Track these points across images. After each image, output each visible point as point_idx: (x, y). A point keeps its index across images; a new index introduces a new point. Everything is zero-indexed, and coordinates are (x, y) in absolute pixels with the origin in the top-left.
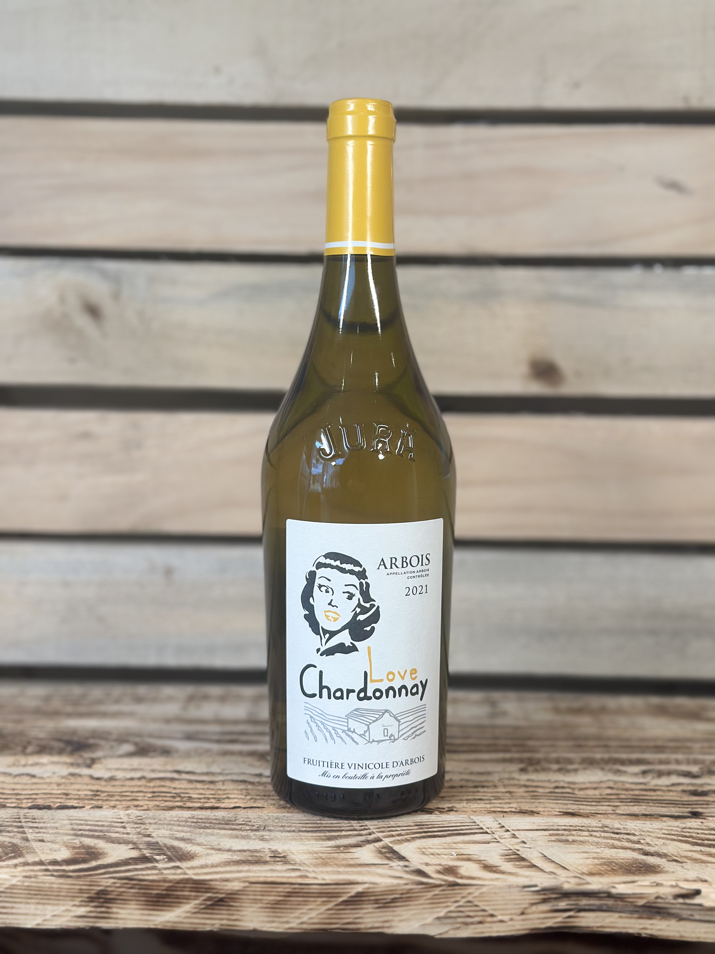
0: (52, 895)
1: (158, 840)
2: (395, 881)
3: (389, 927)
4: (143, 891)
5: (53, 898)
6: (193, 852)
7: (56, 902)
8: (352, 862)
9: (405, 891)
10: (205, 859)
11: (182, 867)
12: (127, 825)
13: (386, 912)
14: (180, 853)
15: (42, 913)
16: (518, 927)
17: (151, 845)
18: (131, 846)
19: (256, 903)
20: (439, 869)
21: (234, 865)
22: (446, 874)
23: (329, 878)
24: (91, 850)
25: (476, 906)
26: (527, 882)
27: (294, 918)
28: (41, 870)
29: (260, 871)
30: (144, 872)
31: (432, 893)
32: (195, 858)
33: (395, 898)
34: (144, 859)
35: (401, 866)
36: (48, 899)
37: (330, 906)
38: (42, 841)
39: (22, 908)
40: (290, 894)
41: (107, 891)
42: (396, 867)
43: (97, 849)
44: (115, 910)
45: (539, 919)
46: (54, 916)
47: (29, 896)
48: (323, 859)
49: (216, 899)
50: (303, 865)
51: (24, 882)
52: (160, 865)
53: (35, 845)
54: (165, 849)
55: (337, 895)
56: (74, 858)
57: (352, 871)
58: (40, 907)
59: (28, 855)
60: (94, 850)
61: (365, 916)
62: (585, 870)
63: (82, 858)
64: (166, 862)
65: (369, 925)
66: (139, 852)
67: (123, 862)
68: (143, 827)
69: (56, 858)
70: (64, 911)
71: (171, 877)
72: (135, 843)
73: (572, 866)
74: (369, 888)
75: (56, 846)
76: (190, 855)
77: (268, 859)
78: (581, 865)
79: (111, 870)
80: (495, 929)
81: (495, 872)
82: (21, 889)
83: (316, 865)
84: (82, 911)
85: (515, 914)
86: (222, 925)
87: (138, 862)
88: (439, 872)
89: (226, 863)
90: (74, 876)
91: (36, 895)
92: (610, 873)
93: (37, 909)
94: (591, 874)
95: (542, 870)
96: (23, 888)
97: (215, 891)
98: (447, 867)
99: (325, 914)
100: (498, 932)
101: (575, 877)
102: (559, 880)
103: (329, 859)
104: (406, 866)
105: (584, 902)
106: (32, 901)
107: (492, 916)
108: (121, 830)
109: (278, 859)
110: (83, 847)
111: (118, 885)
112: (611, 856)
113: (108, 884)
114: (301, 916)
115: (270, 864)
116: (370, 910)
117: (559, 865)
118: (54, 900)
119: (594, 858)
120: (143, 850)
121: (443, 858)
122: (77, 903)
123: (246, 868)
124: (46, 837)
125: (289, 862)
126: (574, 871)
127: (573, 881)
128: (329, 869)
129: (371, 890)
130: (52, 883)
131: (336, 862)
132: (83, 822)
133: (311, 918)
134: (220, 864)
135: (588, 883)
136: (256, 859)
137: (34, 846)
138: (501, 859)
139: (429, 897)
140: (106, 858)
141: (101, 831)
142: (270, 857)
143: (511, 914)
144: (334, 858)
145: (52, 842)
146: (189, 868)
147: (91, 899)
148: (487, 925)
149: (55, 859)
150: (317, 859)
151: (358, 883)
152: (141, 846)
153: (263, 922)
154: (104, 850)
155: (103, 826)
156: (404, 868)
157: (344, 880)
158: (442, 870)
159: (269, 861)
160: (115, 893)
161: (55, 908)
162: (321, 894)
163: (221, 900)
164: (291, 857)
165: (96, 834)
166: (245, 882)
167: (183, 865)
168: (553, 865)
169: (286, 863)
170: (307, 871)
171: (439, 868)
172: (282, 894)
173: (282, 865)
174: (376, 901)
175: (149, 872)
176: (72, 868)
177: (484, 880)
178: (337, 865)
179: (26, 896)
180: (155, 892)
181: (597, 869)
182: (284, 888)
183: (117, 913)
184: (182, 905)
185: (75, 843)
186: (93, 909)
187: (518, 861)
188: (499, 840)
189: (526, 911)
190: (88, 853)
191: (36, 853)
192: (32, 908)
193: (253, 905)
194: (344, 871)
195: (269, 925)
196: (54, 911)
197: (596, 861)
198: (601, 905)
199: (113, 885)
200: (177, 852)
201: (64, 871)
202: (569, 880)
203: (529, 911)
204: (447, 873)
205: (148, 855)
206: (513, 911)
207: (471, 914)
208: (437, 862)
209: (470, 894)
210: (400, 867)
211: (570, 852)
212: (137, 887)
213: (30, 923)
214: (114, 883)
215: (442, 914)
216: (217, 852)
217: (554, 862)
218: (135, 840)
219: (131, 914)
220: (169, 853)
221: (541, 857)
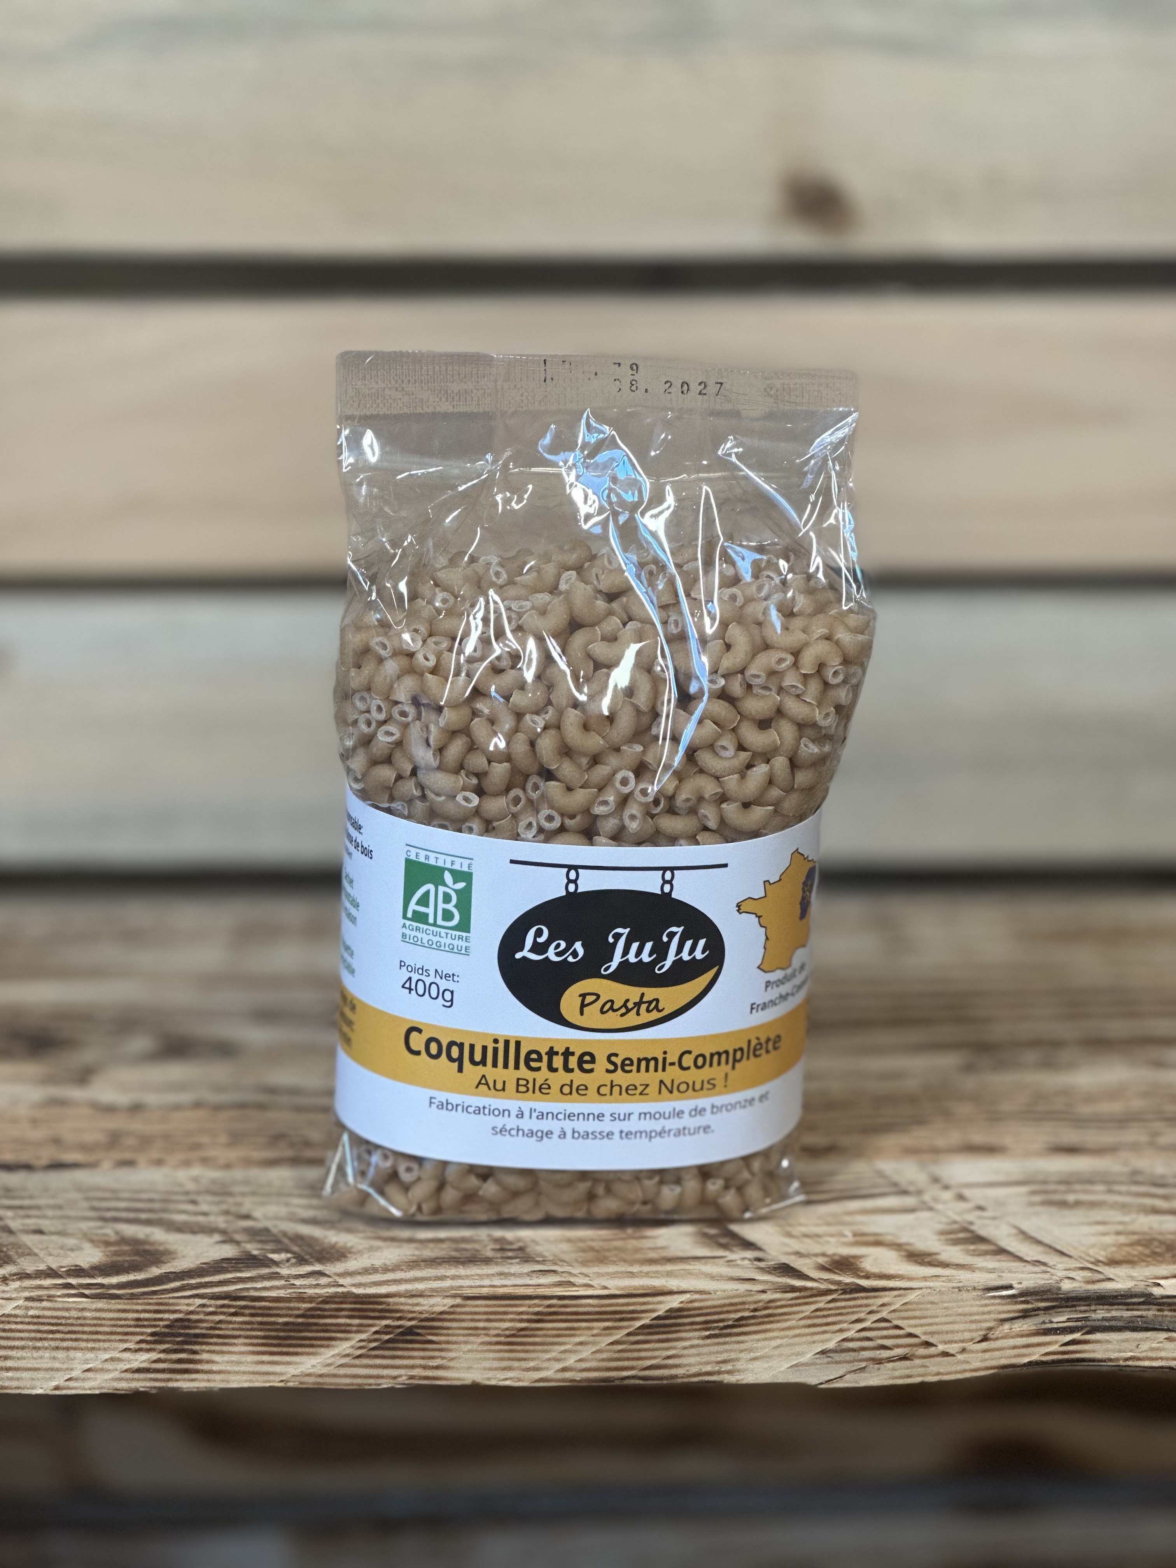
0: (83, 1333)
1: (269, 1224)
2: (743, 1287)
3: (729, 1372)
4: (259, 1319)
5: (85, 1337)
6: (341, 1244)
7: (90, 1345)
8: (652, 1255)
9: (760, 1304)
10: (369, 1258)
11: (327, 1272)
12: (199, 1198)
13: (725, 1343)
14: (317, 1248)
15: (65, 1366)
16: (977, 1364)
17: (256, 1234)
18: (217, 1237)
19: (478, 1335)
20: (823, 1264)
21: (426, 1267)
22: (837, 1271)
23: (616, 1285)
24: (141, 1248)
25: (897, 1327)
26: (992, 1280)
27: (549, 1360)
28: (56, 1287)
29: (481, 1276)
30: (259, 1285)
31: (813, 1307)
32: (349, 1256)
33: (742, 1318)
34: (249, 1261)
35: (750, 1260)
36: (76, 1340)
37: (618, 1335)
38: (40, 1232)
39: (28, 1358)
40: (540, 1318)
41: (189, 1320)
42: (739, 1262)
43: (152, 1244)
44: (205, 1356)
45: (1014, 1347)
46: (88, 1370)
47: (39, 1335)
48: (597, 1251)
49: (401, 1330)
50: (561, 1263)
51: (27, 1308)
52: (284, 1271)
53: (29, 1240)
54: (285, 1240)
55: (632, 1315)
56: (112, 1262)
57: (656, 1272)
58: (60, 1354)
59: (23, 1259)
60: (147, 1247)
61: (685, 1352)
62: (1102, 1256)
63: (127, 1261)
64: (293, 1265)
65: (694, 1370)
66: (236, 1247)
67: (210, 1268)
68: (231, 1200)
69: (78, 1264)
70: (106, 1360)
71: (311, 1292)
72: (223, 1232)
73: (1075, 1248)
74: (691, 1302)
75: (71, 1242)
76: (337, 1251)
77: (489, 1254)
78: (1093, 1246)
79: (193, 1281)
80: (934, 1369)
81: (931, 1264)
82: (22, 1323)
83: (584, 1263)
84: (142, 1359)
85: (972, 1340)
86: (411, 1377)
87: (241, 1265)
88: (823, 1268)
89: (411, 1264)
90: (123, 1295)
91: (52, 1332)
92: (1149, 1259)
93: (54, 1358)
94: (1113, 1262)
95: (1020, 1259)
96: (27, 1320)
97: (398, 1315)
98: (836, 1258)
99: (608, 1351)
100: (938, 1374)
101: (1082, 1269)
102: (1052, 1275)
103: (609, 1250)
104: (759, 1260)
105: (1100, 1314)
106: (46, 1344)
107: (928, 1344)
108: (190, 1207)
109: (510, 1254)
110: (123, 1240)
111: (211, 1309)
112: (1151, 1228)
113: (191, 1308)
114: (563, 1356)
115: (497, 1264)
116: (696, 1342)
117: (1050, 1247)
118: (87, 1340)
119: (1118, 1233)
120: (243, 1245)
121: (828, 1242)
122: (132, 1346)
123: (452, 1271)
124: (44, 1224)
125: (532, 1258)
126: (1081, 1257)
127: (1079, 1275)
128: (612, 1269)
129: (696, 1305)
130: (83, 1310)
131: (623, 1255)
132: (107, 1195)
133: (580, 1360)
134: (400, 1266)
135: (1110, 1279)
136: (467, 1254)
137: (29, 1244)
138: (940, 1240)
139: (807, 1314)
140: (176, 1260)
141: (151, 1211)
142: (493, 1250)
143: (963, 1341)
144: (616, 1249)
145: (59, 1233)
146: (340, 1275)
147: (158, 1338)
148: (917, 1362)
149: (76, 1266)
150: (584, 1251)
151: (671, 1293)
152: (238, 1237)
153: (490, 1369)
154: (169, 1247)
155: (151, 1200)
156: (755, 1263)
157: (642, 1287)
158: (830, 1265)
159: (493, 1258)
160: (205, 1325)
161: (90, 1355)
162: (600, 1316)
163: (410, 1331)
164: (533, 1249)
165: (144, 1216)
166: (454, 1296)
167: (328, 1268)
168: (1040, 1248)
169: (526, 1261)
170: (570, 1273)
171: (821, 1260)
172: (525, 1317)
173: (518, 1263)
174: (706, 1325)
175: (267, 1284)
176: (114, 1280)
177: (910, 1279)
178: (625, 1261)
179: (33, 1335)
180: (281, 1320)
181: (1124, 1253)
182: (529, 1307)
183: (208, 1362)
184: (333, 1343)
185: (105, 1235)
186: (162, 1356)
187: (973, 1243)
188: (932, 1204)
189: (990, 1336)
190: (137, 1253)
191: (36, 1255)
192: (45, 1359)
193: (472, 1339)
194: (641, 1272)
195: (501, 1375)
196: (86, 1361)
197: (1122, 1239)
198: (1132, 1320)
199: (200, 1309)
200: (310, 1246)
201: (102, 1286)
202: (1072, 1274)
203: (997, 1333)
204: (838, 1269)
205: (255, 1253)
206: (967, 1335)
207: (888, 1342)
208: (818, 1249)
209: (883, 1305)
210: (747, 1262)
211: (1071, 1224)
212: (247, 1311)
213: (42, 1386)
214: (203, 1306)
215: (831, 1345)
216: (388, 1243)
217: (1039, 1242)
218: (222, 1225)
219: (239, 1363)
220: (296, 1249)
221: (1016, 1235)
